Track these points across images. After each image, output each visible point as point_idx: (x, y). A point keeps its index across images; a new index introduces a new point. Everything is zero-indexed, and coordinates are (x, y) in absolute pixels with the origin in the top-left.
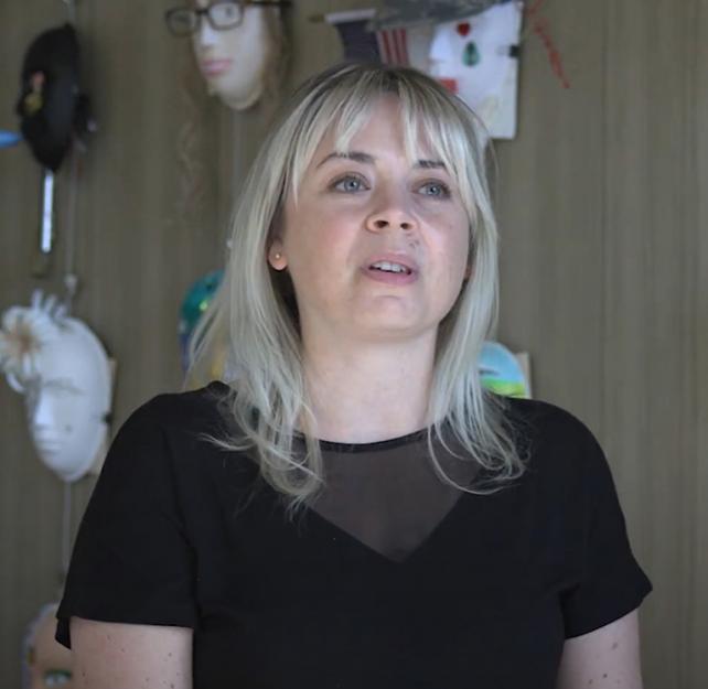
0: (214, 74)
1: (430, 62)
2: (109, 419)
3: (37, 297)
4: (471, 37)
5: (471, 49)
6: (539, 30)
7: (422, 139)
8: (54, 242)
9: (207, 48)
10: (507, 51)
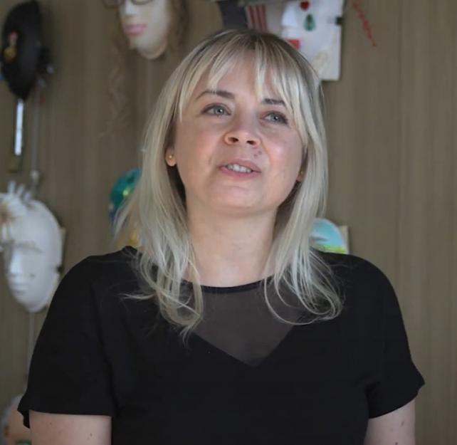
0: (135, 34)
1: (282, 28)
2: (60, 269)
3: (12, 186)
4: (310, 11)
5: (309, 19)
6: (355, 6)
7: (268, 81)
8: (23, 148)
9: (129, 17)
10: (334, 20)
